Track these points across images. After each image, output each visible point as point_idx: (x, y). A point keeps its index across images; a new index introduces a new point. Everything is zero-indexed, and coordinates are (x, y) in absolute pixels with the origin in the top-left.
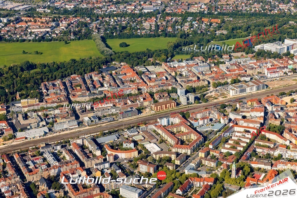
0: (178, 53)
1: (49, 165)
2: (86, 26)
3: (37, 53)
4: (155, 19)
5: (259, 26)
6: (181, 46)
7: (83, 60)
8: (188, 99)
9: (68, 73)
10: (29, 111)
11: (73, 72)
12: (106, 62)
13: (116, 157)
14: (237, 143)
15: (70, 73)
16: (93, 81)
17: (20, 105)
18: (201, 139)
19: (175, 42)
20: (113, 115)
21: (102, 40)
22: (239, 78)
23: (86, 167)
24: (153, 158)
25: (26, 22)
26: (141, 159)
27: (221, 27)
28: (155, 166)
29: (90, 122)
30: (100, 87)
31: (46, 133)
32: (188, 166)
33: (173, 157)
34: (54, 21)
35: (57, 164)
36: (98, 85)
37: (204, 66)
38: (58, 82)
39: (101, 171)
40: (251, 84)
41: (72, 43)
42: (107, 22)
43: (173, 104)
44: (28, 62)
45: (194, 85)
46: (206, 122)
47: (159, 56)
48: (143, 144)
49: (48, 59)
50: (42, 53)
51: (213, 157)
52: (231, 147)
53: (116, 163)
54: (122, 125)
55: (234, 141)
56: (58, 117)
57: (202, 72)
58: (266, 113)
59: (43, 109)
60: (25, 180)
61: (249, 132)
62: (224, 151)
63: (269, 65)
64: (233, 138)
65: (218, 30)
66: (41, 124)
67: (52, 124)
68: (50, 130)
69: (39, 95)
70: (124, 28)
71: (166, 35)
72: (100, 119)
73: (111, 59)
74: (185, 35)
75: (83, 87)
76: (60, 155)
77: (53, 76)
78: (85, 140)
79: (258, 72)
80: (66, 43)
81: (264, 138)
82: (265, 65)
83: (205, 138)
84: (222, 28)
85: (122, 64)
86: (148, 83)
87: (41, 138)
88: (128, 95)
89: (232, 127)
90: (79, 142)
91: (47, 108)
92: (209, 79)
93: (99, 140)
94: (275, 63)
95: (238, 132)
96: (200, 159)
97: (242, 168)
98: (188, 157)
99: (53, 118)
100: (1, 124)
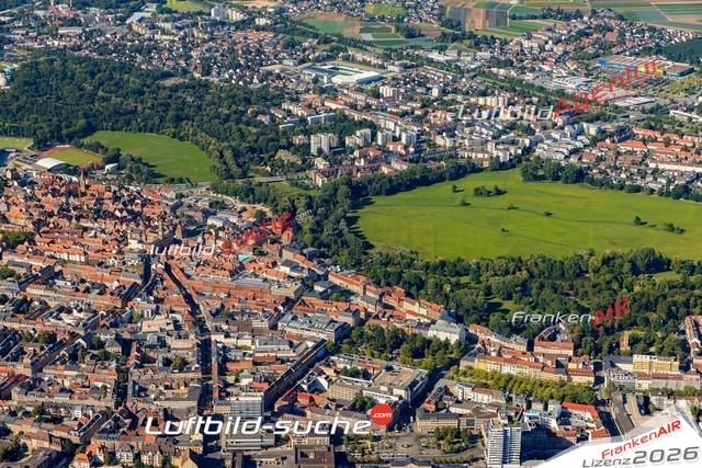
3: (671, 228)
10: (655, 391)
17: (631, 368)
25: (644, 142)
44: (652, 252)
50: (683, 231)
59: (692, 392)
100: (581, 413)
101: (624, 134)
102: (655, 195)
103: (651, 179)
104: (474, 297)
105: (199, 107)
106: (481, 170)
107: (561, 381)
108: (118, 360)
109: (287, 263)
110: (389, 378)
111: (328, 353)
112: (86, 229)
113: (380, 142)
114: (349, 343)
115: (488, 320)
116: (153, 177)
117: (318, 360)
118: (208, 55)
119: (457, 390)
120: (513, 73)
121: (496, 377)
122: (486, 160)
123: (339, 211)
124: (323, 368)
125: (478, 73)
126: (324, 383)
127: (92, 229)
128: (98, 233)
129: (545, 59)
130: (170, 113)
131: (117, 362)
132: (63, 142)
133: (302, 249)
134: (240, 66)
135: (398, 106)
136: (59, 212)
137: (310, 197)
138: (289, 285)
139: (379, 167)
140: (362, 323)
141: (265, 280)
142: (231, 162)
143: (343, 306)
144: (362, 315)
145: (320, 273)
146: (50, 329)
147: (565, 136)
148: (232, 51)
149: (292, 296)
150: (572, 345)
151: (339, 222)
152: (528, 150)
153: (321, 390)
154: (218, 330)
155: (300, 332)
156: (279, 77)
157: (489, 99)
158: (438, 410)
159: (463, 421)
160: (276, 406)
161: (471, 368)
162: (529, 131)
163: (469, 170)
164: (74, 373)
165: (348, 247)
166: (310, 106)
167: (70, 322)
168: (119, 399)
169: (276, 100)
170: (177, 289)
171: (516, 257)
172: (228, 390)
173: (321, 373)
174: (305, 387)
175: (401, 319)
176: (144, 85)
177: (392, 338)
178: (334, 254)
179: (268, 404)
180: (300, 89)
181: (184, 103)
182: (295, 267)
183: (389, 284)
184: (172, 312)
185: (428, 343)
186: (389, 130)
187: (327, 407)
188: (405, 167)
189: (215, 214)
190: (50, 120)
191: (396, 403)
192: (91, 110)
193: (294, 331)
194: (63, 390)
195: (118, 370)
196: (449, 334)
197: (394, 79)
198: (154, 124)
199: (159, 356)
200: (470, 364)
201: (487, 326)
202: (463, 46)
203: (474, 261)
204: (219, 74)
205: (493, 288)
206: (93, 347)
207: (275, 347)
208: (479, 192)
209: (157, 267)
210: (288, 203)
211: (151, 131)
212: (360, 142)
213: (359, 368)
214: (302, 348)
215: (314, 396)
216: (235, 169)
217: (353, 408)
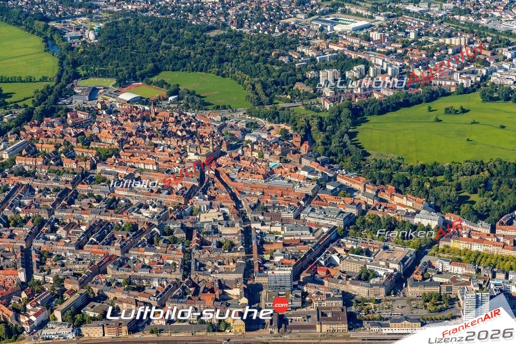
104: (448, 192)
105: (236, 52)
106: (449, 94)
108: (183, 243)
109: (305, 168)
110: (385, 255)
111: (339, 237)
112: (156, 145)
113: (372, 75)
114: (355, 229)
115: (459, 210)
116: (204, 105)
117: (332, 241)
118: (241, 12)
119: (438, 264)
120: (471, 19)
121: (467, 253)
122: (453, 86)
123: (343, 128)
124: (336, 248)
125: (444, 19)
126: (337, 259)
127: (161, 145)
128: (166, 148)
129: (495, 7)
130: (215, 57)
131: (183, 245)
132: (137, 81)
133: (316, 157)
134: (265, 19)
135: (384, 47)
136: (136, 133)
137: (321, 118)
138: (307, 185)
139: (372, 94)
140: (363, 213)
141: (290, 181)
142: (261, 92)
143: (349, 200)
144: (364, 207)
145: (331, 175)
146: (133, 221)
147: (513, 66)
148: (258, 9)
149: (310, 193)
151: (343, 136)
152: (485, 78)
153: (334, 265)
154: (256, 220)
155: (317, 221)
156: (294, 27)
157: (453, 39)
158: (424, 279)
159: (444, 287)
160: (302, 277)
161: (448, 247)
162: (485, 63)
163: (440, 94)
164: (152, 254)
165: (351, 155)
166: (318, 49)
167: (147, 215)
168: (185, 273)
169: (292, 44)
170: (225, 189)
171: (479, 160)
172: (266, 265)
173: (334, 252)
174: (323, 262)
175: (393, 209)
176: (195, 36)
177: (387, 225)
178: (340, 161)
179: (296, 276)
180: (310, 36)
181: (225, 49)
182: (311, 171)
183: (382, 183)
184: (222, 206)
185: (414, 228)
186: (378, 65)
187: (340, 278)
188: (391, 94)
189: (250, 132)
190: (128, 65)
191: (392, 274)
192: (157, 56)
193: (312, 220)
194: (144, 266)
195: (184, 251)
196: (431, 220)
197: (380, 26)
198: (203, 66)
199: (213, 240)
200: (447, 243)
201: (459, 214)
203: (447, 164)
204: (249, 26)
205: (463, 185)
206: (164, 234)
207: (299, 232)
208: (448, 111)
209: (210, 173)
210: (304, 123)
211: (201, 70)
212: (356, 75)
213: (363, 248)
214: (319, 232)
215: (330, 269)
216: (264, 98)
217: (359, 278)
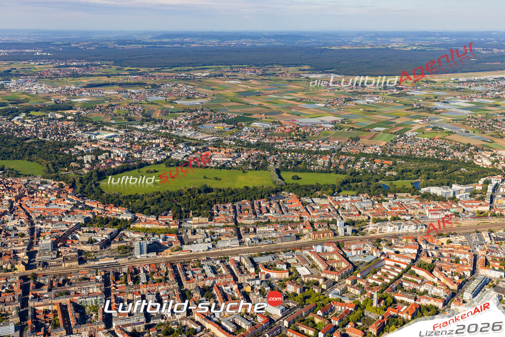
0: (345, 189)
1: (206, 276)
2: (264, 158)
3: (216, 179)
4: (329, 157)
5: (429, 170)
6: (349, 183)
7: (255, 188)
8: (345, 231)
9: (240, 198)
10: (198, 228)
11: (244, 197)
12: (276, 191)
13: (268, 276)
14: (386, 275)
15: (241, 198)
16: (260, 207)
17: (191, 222)
18: (351, 268)
19: (344, 178)
20: (272, 238)
21: (277, 173)
22: (399, 216)
23: (239, 282)
24: (302, 280)
25: (212, 152)
26: (291, 280)
27: (391, 169)
28: (302, 288)
29: (250, 243)
30: (266, 213)
31: (209, 249)
32: (333, 291)
33: (321, 281)
34: (236, 152)
35: (214, 276)
36: (264, 211)
37: (367, 202)
38: (229, 205)
39: (252, 287)
40: (410, 222)
41: (249, 172)
42: (284, 156)
43: (331, 234)
44: (206, 186)
45: (354, 219)
46: (359, 253)
47: (326, 190)
48: (295, 266)
49: (224, 185)
50: (220, 179)
51: (360, 286)
52: (378, 278)
53: (267, 281)
54: (279, 248)
55: (383, 273)
56: (222, 235)
57: (364, 208)
58: (420, 251)
59: (211, 227)
60: (182, 287)
61: (399, 266)
62: (371, 281)
63: (431, 207)
64: (382, 270)
65: (389, 171)
66: (206, 240)
67: (216, 241)
68: (213, 246)
69: (210, 215)
70: (299, 163)
71: (337, 172)
72: (260, 240)
73: (281, 189)
74: (354, 173)
75: (251, 211)
76: (218, 269)
77: (226, 199)
78: (242, 258)
79: (419, 212)
80: (244, 172)
81: (413, 273)
82: (428, 206)
83: (355, 268)
84: (393, 169)
85: (291, 194)
86: (311, 213)
87: (204, 252)
88: (290, 222)
89: (384, 260)
90: (237, 258)
91: (215, 227)
92: (369, 215)
93: (255, 260)
94: (439, 205)
95: (388, 265)
96: (346, 286)
97: (385, 299)
98: (335, 283)
99: (218, 236)
100: (172, 237)
101: (205, 149)
102: (213, 169)
103: (212, 163)
104: (139, 204)
105: (40, 149)
106: (150, 165)
107: (167, 228)
109: (69, 199)
110: (102, 232)
111: (80, 227)
113: (112, 158)
114: (90, 223)
115: (143, 211)
116: (18, 175)
117: (77, 229)
118: (46, 131)
119: (128, 234)
120: (168, 131)
122: (152, 161)
123: (93, 182)
124: (78, 231)
125: (155, 132)
126: (78, 236)
129: (180, 126)
130: (27, 152)
133: (76, 194)
134: (59, 134)
135: (121, 145)
137: (82, 177)
138: (68, 207)
139: (110, 166)
140: (95, 216)
141: (59, 206)
142: (51, 168)
143: (89, 211)
145: (82, 202)
147: (183, 151)
148: (56, 129)
149: (69, 210)
150: (172, 217)
151: (92, 185)
152: (168, 157)
153: (77, 239)
154: (38, 223)
155: (71, 221)
156: (75, 137)
157: (156, 140)
158: (120, 240)
160: (58, 245)
161: (134, 227)
162: (170, 150)
163: (145, 165)
165: (94, 193)
166: (86, 146)
169: (72, 145)
170: (23, 211)
171: (157, 191)
173: (77, 233)
174: (70, 238)
175: (110, 214)
176: (17, 143)
177: (106, 220)
178: (88, 196)
180: (83, 141)
181: (33, 148)
182: (71, 200)
183: (108, 204)
184: (20, 219)
185: (119, 221)
186: (116, 153)
187: (78, 243)
189: (42, 185)
191: (104, 240)
193: (68, 221)
196: (128, 217)
197: (121, 135)
198: (20, 157)
199: (13, 233)
200: (134, 226)
201: (143, 214)
202: (150, 123)
203: (142, 194)
204: (50, 137)
207: (60, 227)
208: (148, 172)
209: (16, 205)
210: (72, 180)
211: (19, 159)
212: (104, 157)
213: (92, 230)
214: (71, 226)
215: (73, 240)
217: (88, 243)
